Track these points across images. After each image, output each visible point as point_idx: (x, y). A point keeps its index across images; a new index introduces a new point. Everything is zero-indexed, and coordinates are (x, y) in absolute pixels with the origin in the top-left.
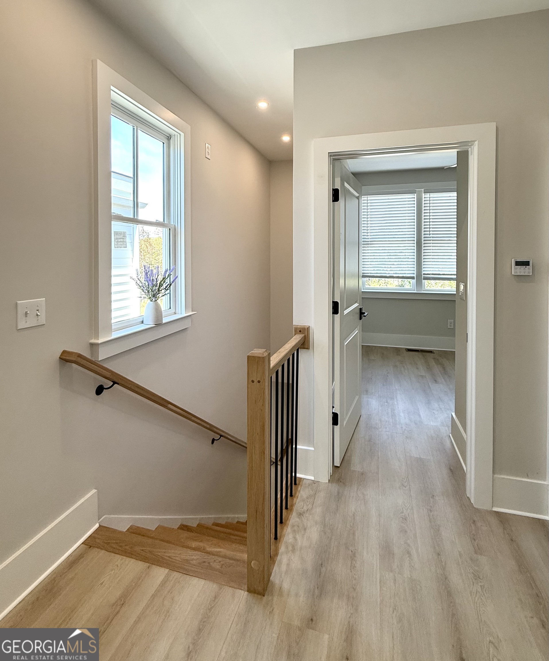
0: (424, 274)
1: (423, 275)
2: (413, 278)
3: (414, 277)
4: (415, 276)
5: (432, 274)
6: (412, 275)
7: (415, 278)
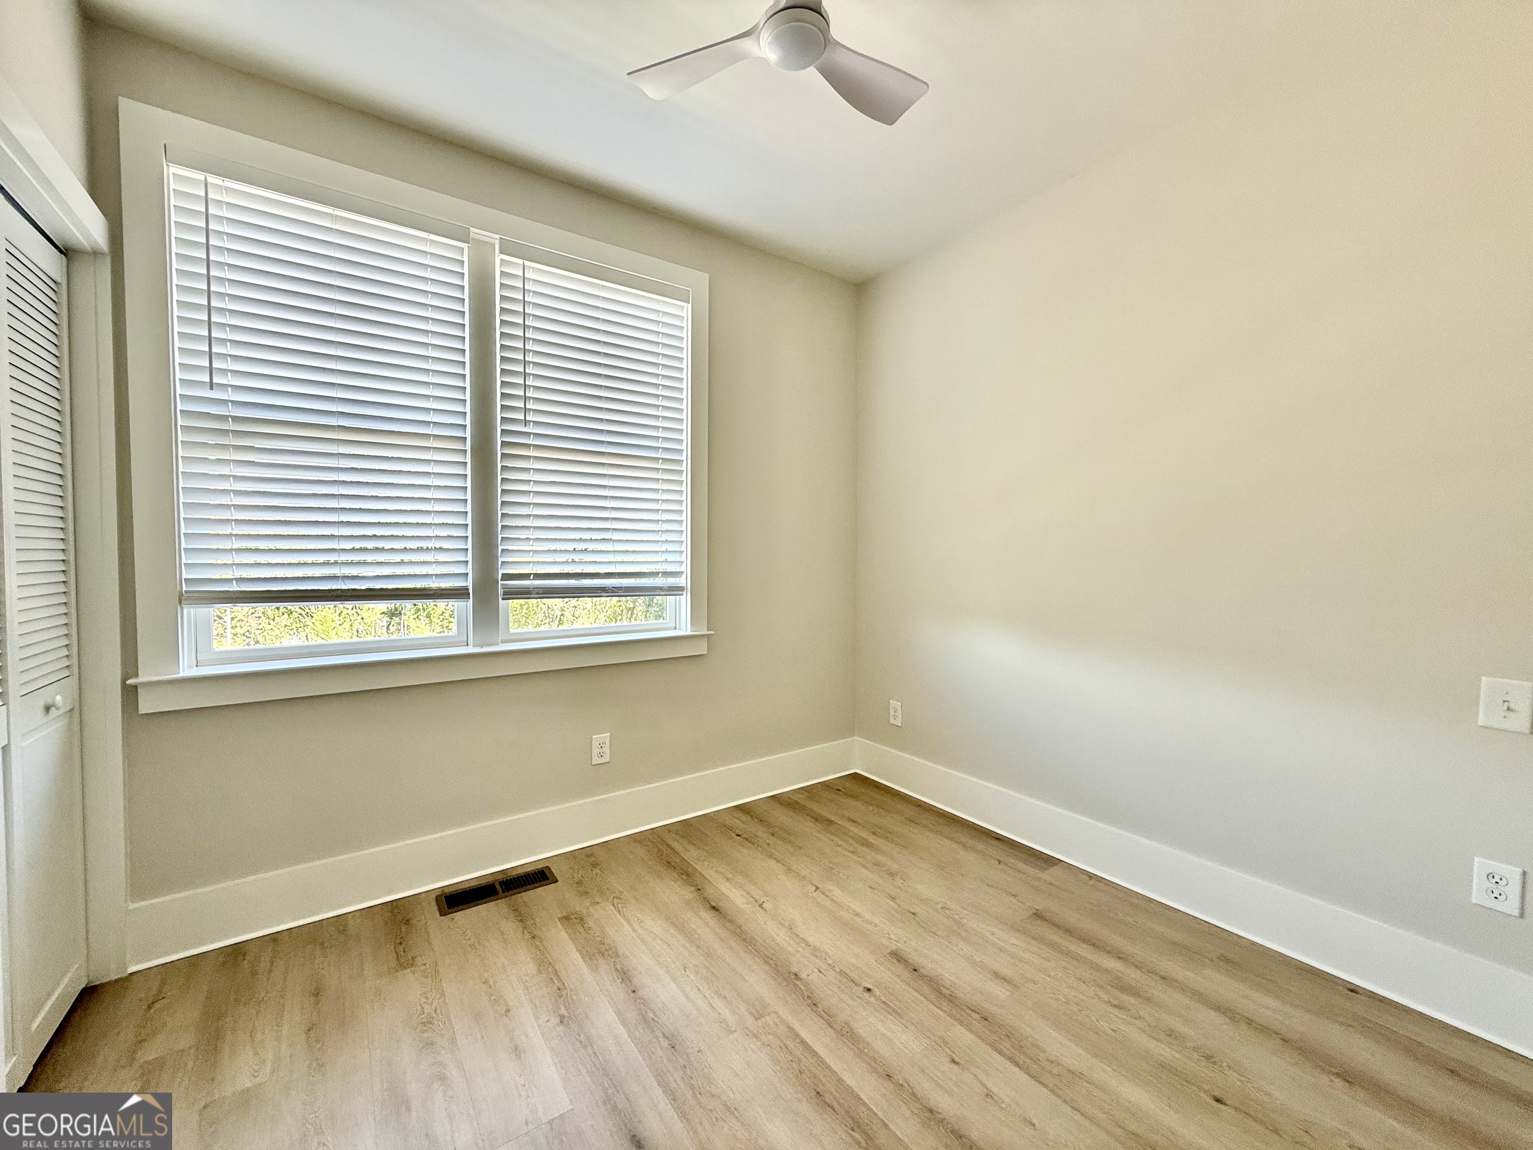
0: (507, 577)
1: (500, 582)
2: (459, 593)
3: (466, 589)
4: (469, 583)
5: (538, 576)
6: (458, 583)
7: (469, 594)
